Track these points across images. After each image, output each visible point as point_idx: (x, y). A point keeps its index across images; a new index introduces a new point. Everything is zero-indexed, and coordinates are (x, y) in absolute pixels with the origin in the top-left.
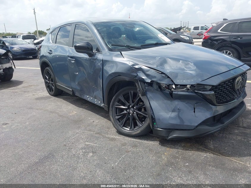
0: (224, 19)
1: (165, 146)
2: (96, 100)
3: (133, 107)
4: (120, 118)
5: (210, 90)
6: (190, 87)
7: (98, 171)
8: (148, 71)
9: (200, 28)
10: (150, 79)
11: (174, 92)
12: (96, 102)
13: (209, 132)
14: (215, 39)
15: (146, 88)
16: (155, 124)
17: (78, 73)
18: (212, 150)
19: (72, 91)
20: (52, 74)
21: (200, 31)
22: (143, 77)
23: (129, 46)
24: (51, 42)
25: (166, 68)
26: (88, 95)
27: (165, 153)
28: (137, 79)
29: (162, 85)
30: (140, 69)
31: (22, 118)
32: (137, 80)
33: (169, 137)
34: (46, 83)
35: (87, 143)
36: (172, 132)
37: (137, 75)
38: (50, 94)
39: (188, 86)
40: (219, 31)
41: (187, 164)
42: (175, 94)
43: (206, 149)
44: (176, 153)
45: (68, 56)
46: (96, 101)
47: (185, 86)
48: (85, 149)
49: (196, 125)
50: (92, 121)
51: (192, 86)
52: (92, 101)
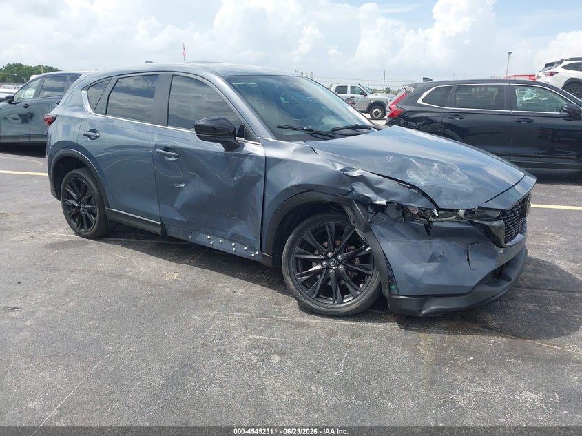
0: (424, 78)
1: (413, 330)
2: (233, 244)
3: (335, 256)
4: (308, 279)
5: (498, 219)
6: (465, 215)
7: (313, 388)
8: (380, 182)
9: (349, 89)
10: (385, 198)
11: (434, 224)
12: (234, 249)
13: (493, 297)
14: (412, 117)
15: (371, 216)
16: (393, 287)
17: (183, 185)
18: (498, 331)
19: (162, 225)
20: (93, 186)
21: (348, 95)
22: (368, 195)
23: (311, 130)
24: (91, 111)
25: (411, 177)
26: (208, 234)
27: (422, 343)
28: (349, 197)
29: (411, 210)
30: (361, 179)
31: (50, 293)
32: (350, 200)
33: (423, 312)
34: (67, 208)
35: (250, 336)
36: (428, 301)
37: (353, 189)
38: (77, 234)
39: (461, 212)
40: (419, 101)
41: (472, 358)
42: (436, 227)
43: (486, 330)
44: (440, 341)
45: (156, 146)
46: (234, 246)
47: (454, 211)
48: (255, 348)
49: (473, 284)
50: (230, 290)
51: (468, 211)
52: (222, 248)
